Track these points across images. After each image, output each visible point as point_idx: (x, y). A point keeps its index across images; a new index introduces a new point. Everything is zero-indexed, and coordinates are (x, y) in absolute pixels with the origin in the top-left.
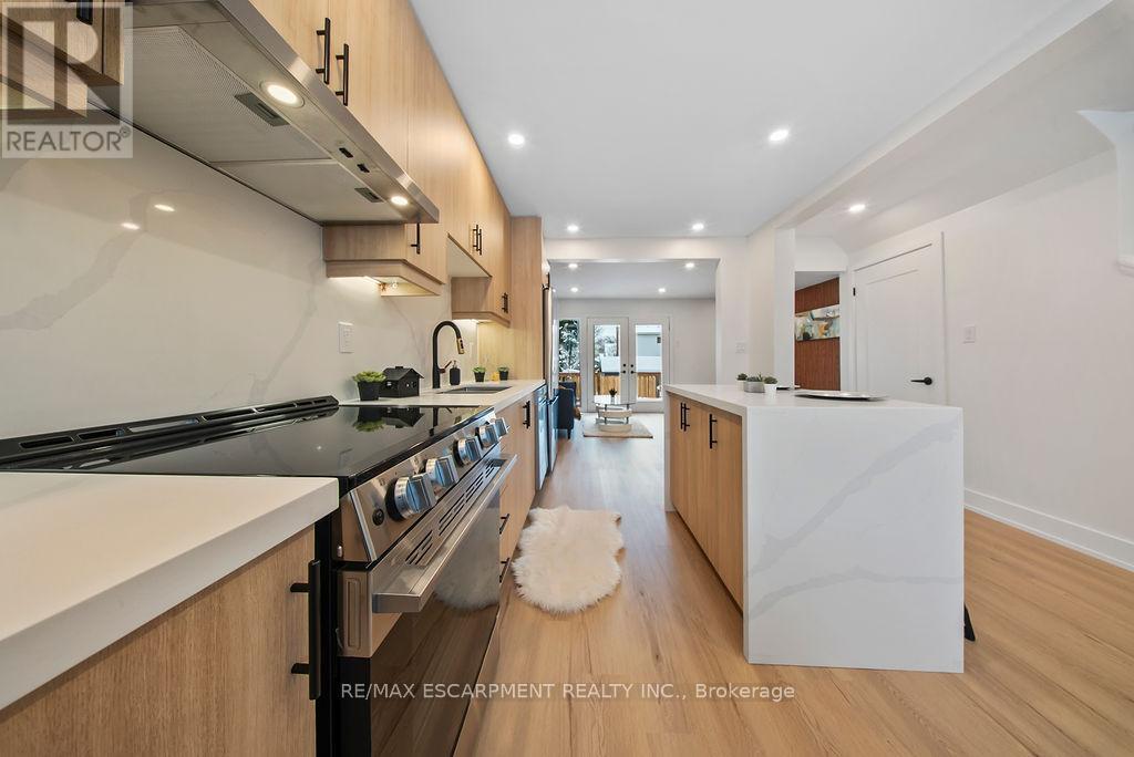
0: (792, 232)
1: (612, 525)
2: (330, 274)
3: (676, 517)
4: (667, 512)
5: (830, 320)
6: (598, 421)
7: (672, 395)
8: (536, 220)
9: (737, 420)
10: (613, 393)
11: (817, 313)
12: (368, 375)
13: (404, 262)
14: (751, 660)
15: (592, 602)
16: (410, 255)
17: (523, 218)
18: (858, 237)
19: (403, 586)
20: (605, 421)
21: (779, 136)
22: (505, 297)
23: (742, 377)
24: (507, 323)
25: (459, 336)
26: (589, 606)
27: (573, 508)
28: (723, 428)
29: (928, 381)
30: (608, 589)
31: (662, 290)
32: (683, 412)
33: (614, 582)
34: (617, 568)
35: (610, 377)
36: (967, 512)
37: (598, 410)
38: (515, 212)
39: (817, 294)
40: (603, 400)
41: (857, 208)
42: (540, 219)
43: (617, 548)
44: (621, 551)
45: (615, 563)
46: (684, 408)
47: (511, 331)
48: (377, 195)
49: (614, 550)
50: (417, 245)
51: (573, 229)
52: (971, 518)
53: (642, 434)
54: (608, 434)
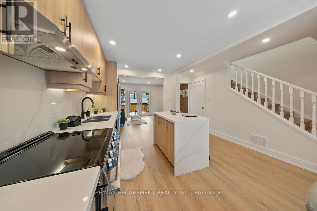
0: (180, 74)
1: (141, 152)
2: (48, 87)
3: (156, 145)
4: (154, 145)
5: (186, 92)
6: (131, 120)
7: (155, 115)
8: (115, 63)
9: (172, 124)
10: (136, 112)
11: (183, 91)
12: (64, 121)
13: (81, 85)
14: (175, 176)
15: (138, 174)
16: (83, 82)
17: (111, 62)
18: (192, 77)
19: (114, 187)
20: (134, 120)
21: (179, 56)
22: (105, 87)
23: (171, 111)
24: (105, 94)
25: (92, 102)
26: (138, 175)
27: (129, 149)
28: (169, 125)
29: (203, 108)
30: (142, 169)
31: (149, 83)
32: (158, 120)
33: (143, 167)
34: (143, 163)
35: (132, 105)
36: (210, 134)
37: (131, 117)
38: (108, 59)
39: (184, 87)
40: (133, 114)
41: (192, 71)
42: (117, 63)
43: (143, 157)
44: (144, 158)
45: (143, 162)
46: (159, 119)
47: (106, 97)
48: (76, 67)
49: (142, 158)
50: (86, 79)
51: (126, 66)
52: (210, 135)
53: (144, 123)
54: (135, 124)
